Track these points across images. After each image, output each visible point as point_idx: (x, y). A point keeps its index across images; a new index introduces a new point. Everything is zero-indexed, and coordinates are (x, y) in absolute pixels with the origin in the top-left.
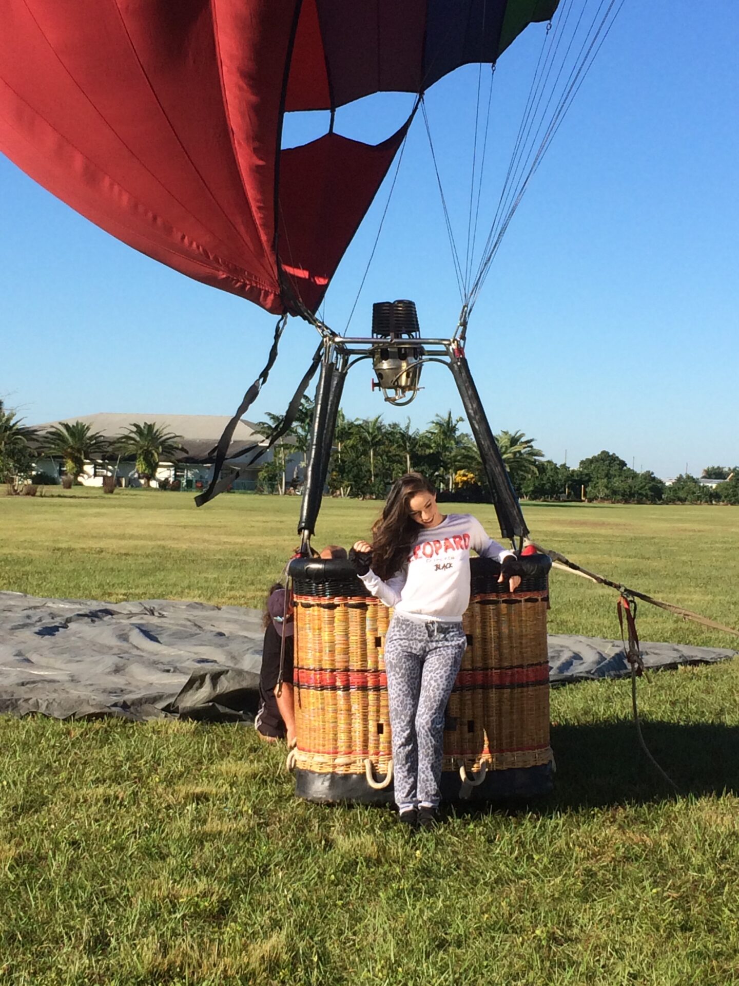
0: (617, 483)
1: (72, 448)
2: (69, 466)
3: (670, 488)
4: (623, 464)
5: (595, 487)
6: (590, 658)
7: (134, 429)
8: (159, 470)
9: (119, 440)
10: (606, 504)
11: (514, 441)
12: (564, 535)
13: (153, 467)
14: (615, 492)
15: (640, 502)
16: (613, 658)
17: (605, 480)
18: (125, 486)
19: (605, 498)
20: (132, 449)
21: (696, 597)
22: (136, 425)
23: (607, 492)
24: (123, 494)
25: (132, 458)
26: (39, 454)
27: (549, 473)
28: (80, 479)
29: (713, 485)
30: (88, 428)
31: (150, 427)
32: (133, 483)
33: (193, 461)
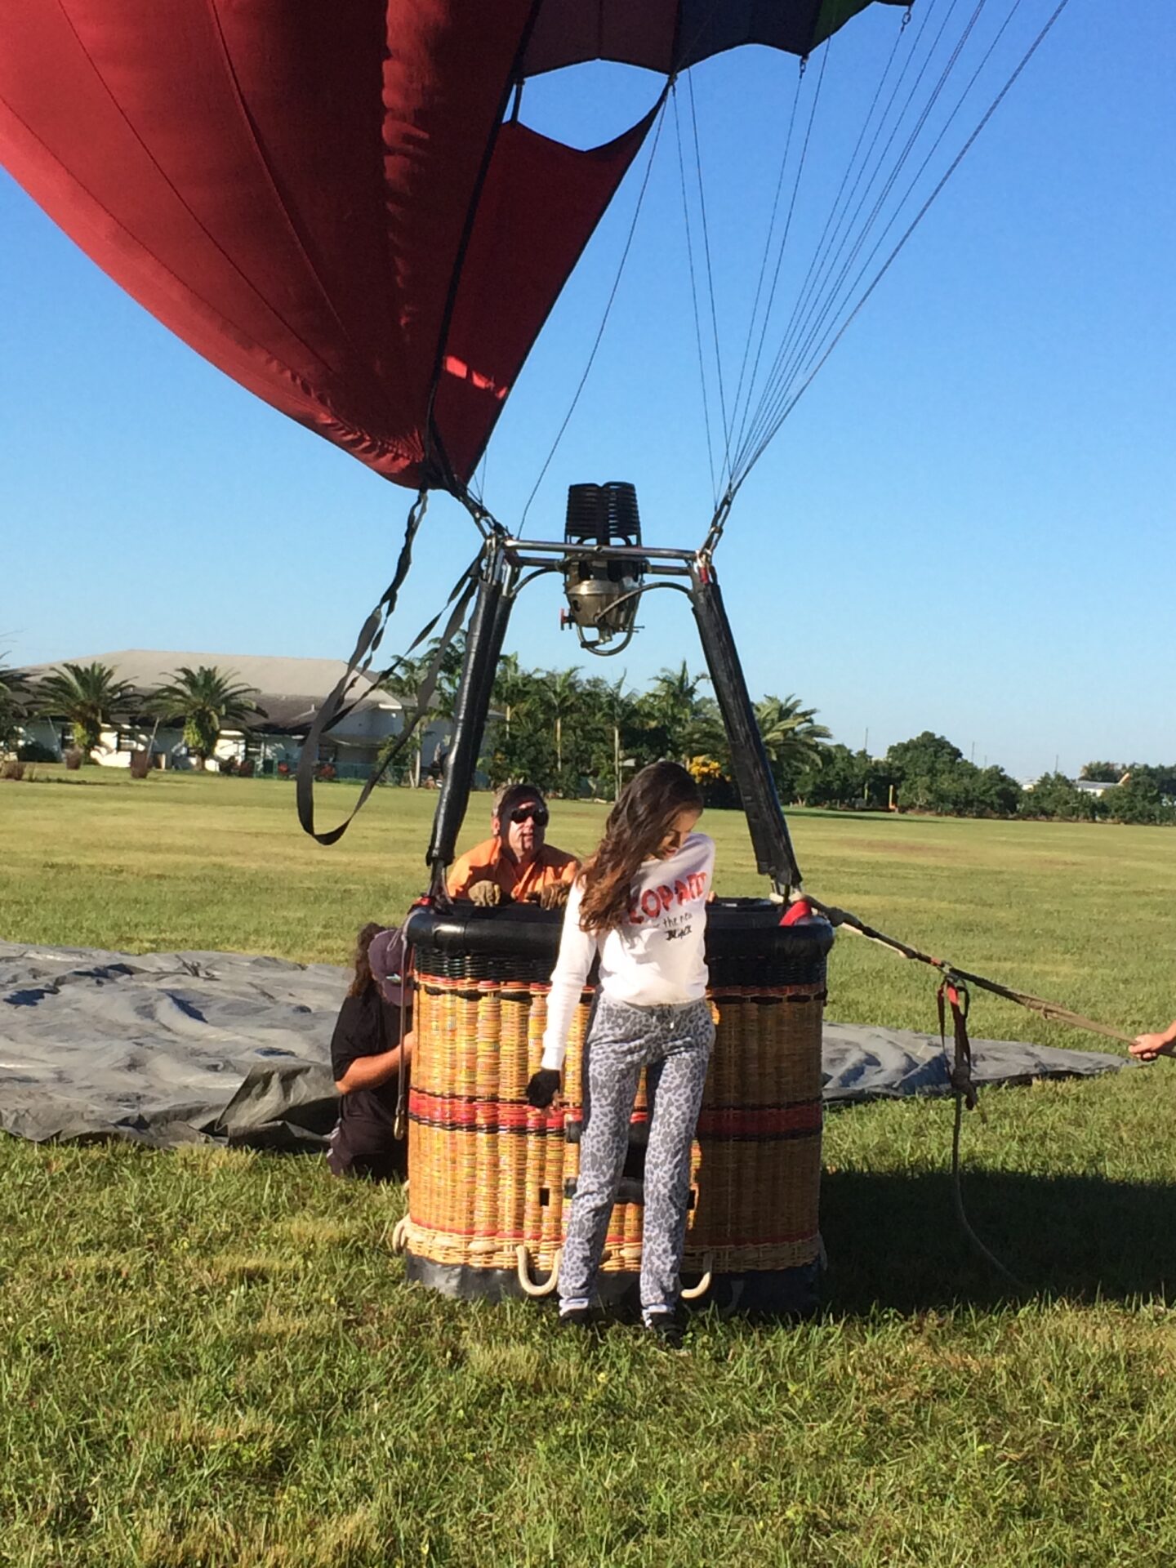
0: (945, 783)
1: (83, 704)
2: (78, 733)
3: (1029, 794)
4: (957, 753)
5: (910, 789)
6: (892, 1062)
7: (183, 676)
8: (221, 743)
9: (157, 695)
10: (928, 816)
11: (785, 713)
12: (859, 863)
13: (211, 738)
14: (942, 798)
15: (980, 815)
16: (929, 1064)
17: (927, 779)
18: (167, 768)
19: (928, 807)
20: (179, 707)
21: (1065, 969)
22: (186, 671)
23: (930, 797)
24: (163, 779)
25: (178, 723)
26: (30, 713)
27: (839, 764)
28: (94, 754)
29: (1097, 790)
30: (110, 674)
31: (209, 675)
32: (178, 764)
33: (275, 731)
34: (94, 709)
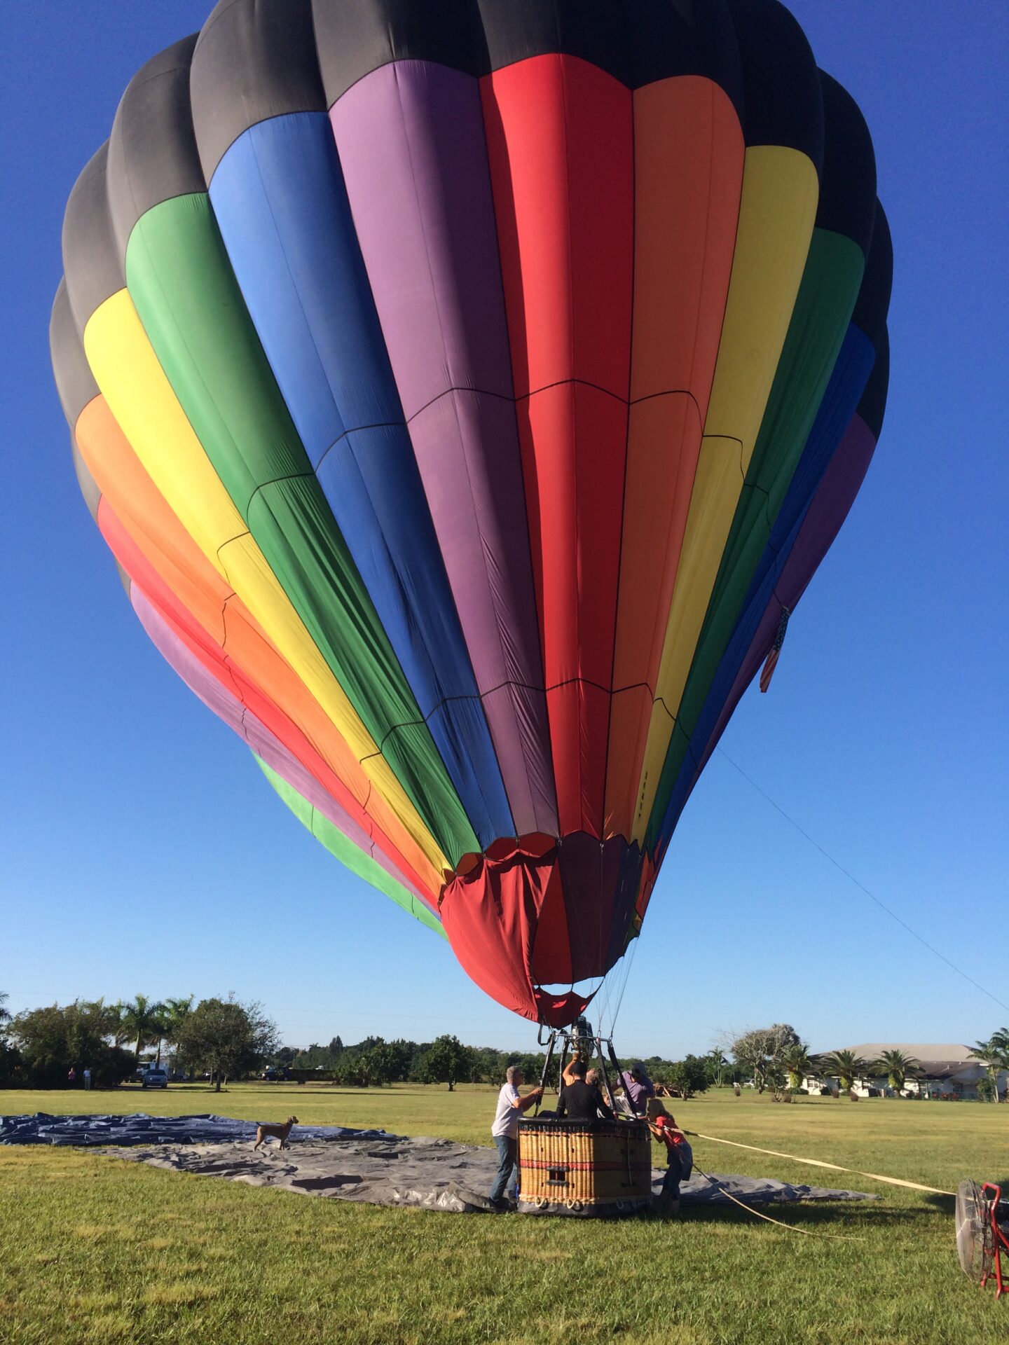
1: (842, 1068)
2: (844, 1081)
7: (884, 1055)
8: (906, 1084)
9: (875, 1063)
13: (901, 1082)
18: (885, 1096)
20: (884, 1070)
22: (886, 1052)
24: (882, 1101)
25: (886, 1076)
26: (823, 1073)
28: (852, 1091)
30: (854, 1055)
31: (895, 1054)
32: (889, 1094)
33: (931, 1077)
34: (848, 1071)
